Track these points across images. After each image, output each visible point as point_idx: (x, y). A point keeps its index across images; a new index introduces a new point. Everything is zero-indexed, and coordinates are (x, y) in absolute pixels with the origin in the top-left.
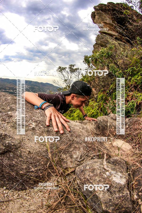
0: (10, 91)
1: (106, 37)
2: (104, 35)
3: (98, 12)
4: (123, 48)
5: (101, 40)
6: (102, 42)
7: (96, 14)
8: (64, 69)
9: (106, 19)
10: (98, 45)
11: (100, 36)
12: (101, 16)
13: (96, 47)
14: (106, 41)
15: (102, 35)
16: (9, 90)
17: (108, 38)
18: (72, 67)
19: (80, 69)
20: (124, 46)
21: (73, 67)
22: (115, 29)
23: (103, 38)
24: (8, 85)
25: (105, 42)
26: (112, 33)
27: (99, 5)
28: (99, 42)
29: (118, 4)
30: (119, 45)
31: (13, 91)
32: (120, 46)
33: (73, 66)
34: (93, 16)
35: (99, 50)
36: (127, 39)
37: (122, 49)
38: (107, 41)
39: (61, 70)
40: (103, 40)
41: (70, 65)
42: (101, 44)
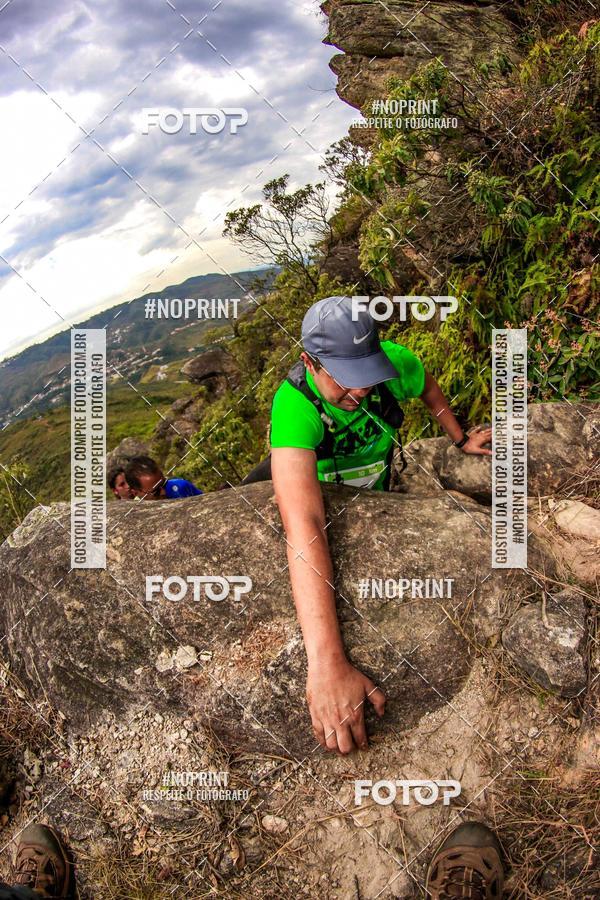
0: (64, 385)
1: (375, 10)
5: (358, 30)
6: (364, 37)
8: (252, 213)
13: (344, 66)
14: (383, 30)
16: (61, 383)
18: (280, 191)
19: (319, 186)
21: (283, 186)
25: (380, 35)
33: (282, 183)
35: (367, 78)
38: (387, 23)
39: (243, 225)
40: (364, 29)
41: (267, 187)
42: (362, 49)
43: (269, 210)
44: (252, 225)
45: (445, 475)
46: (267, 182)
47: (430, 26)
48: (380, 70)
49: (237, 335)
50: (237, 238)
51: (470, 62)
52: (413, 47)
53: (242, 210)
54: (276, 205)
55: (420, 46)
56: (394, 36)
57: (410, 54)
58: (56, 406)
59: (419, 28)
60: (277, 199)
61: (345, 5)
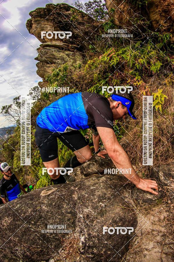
1: (51, 51)
2: (48, 48)
4: (73, 59)
5: (46, 56)
6: (47, 58)
7: (33, 22)
8: (10, 106)
9: (47, 27)
10: (42, 62)
11: (43, 51)
13: (40, 65)
14: (51, 56)
15: (45, 49)
17: (53, 52)
20: (74, 55)
23: (48, 53)
25: (51, 58)
26: (56, 44)
27: (37, 9)
28: (43, 59)
30: (67, 57)
32: (69, 57)
33: (18, 98)
34: (29, 25)
35: (45, 69)
36: (75, 47)
38: (53, 55)
41: (14, 99)
42: (45, 61)
43: (14, 107)
44: (9, 110)
45: (86, 173)
46: (15, 98)
47: (63, 56)
48: (49, 67)
49: (4, 148)
50: (5, 115)
51: (72, 65)
52: (58, 61)
53: (7, 106)
54: (16, 105)
55: (60, 61)
56: (55, 58)
57: (57, 63)
59: (61, 57)
60: (17, 103)
61: (44, 49)
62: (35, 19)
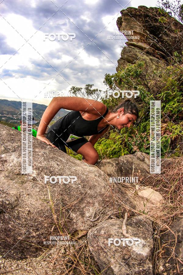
1: (135, 51)
2: (133, 47)
3: (126, 18)
4: (156, 66)
5: (128, 54)
6: (129, 56)
7: (123, 20)
8: (79, 90)
9: (136, 28)
10: (124, 60)
11: (127, 49)
12: (129, 23)
13: (121, 62)
14: (134, 56)
16: (8, 115)
17: (136, 52)
18: (89, 88)
19: (100, 91)
20: (158, 62)
21: (91, 87)
22: (146, 40)
23: (131, 52)
24: (6, 108)
26: (142, 46)
27: (128, 8)
28: (126, 56)
29: (152, 8)
30: (150, 61)
31: (12, 116)
32: (152, 63)
34: (119, 23)
35: (125, 67)
36: (161, 54)
37: (154, 67)
38: (136, 55)
39: (75, 91)
40: (130, 54)
42: (127, 59)
43: (84, 91)
44: (77, 93)
46: (87, 84)
47: (146, 60)
53: (76, 88)
56: (137, 59)
58: (3, 120)
59: (143, 59)
61: (129, 47)
62: (125, 17)
